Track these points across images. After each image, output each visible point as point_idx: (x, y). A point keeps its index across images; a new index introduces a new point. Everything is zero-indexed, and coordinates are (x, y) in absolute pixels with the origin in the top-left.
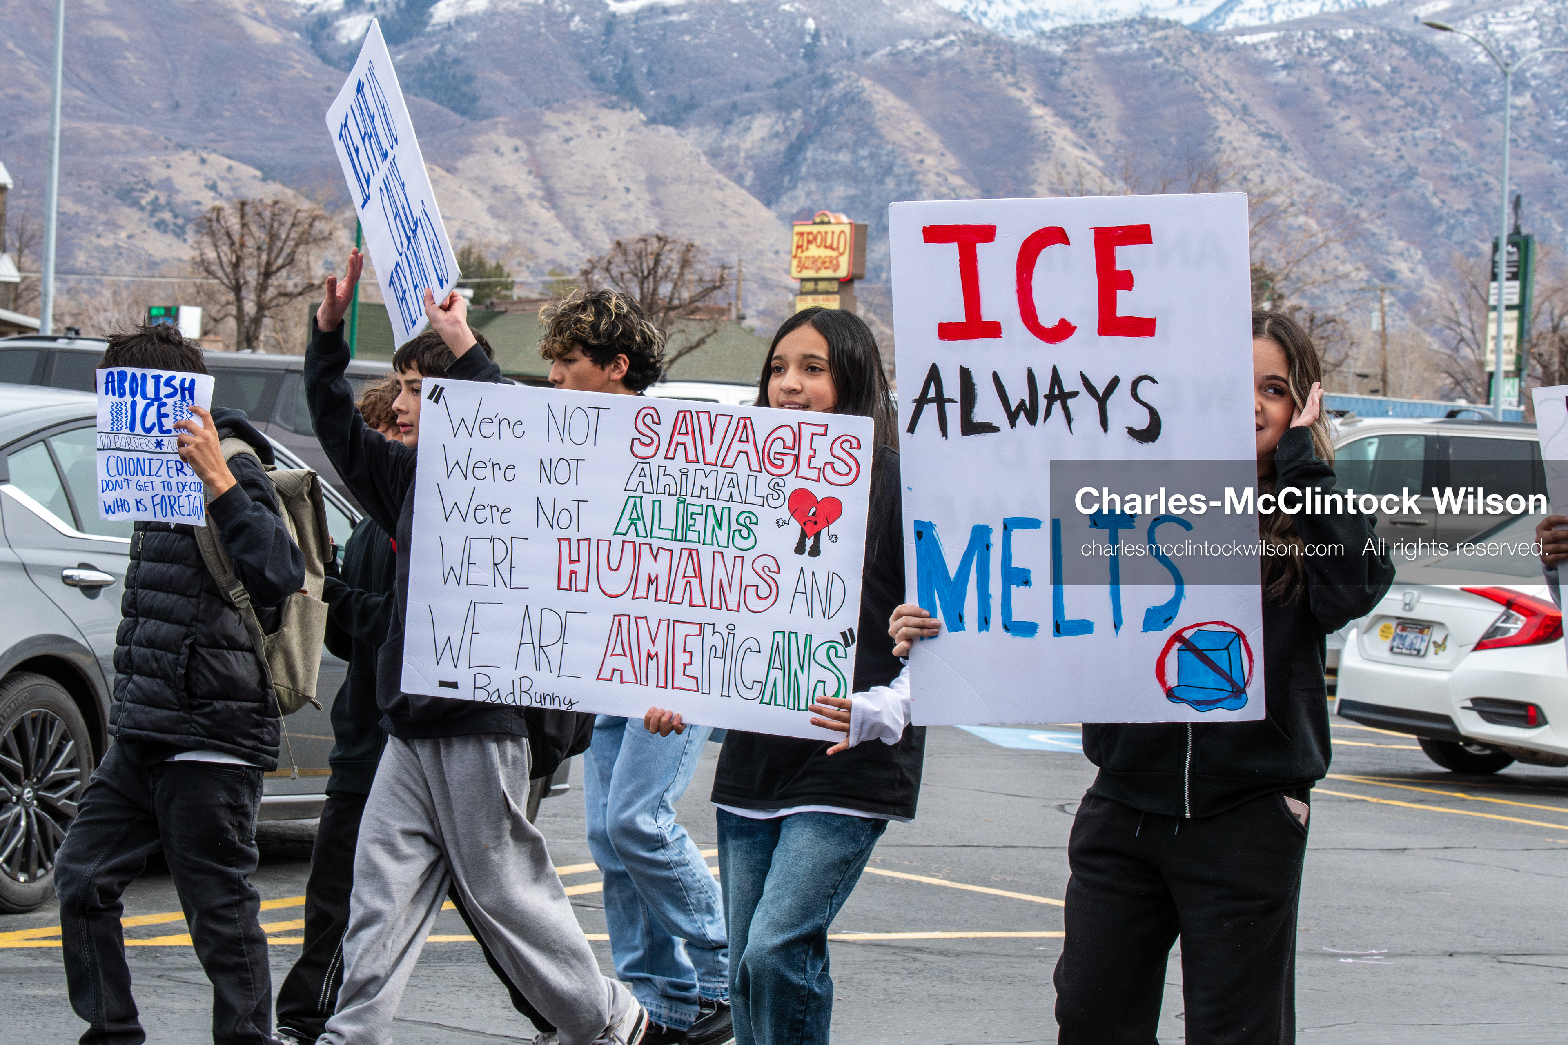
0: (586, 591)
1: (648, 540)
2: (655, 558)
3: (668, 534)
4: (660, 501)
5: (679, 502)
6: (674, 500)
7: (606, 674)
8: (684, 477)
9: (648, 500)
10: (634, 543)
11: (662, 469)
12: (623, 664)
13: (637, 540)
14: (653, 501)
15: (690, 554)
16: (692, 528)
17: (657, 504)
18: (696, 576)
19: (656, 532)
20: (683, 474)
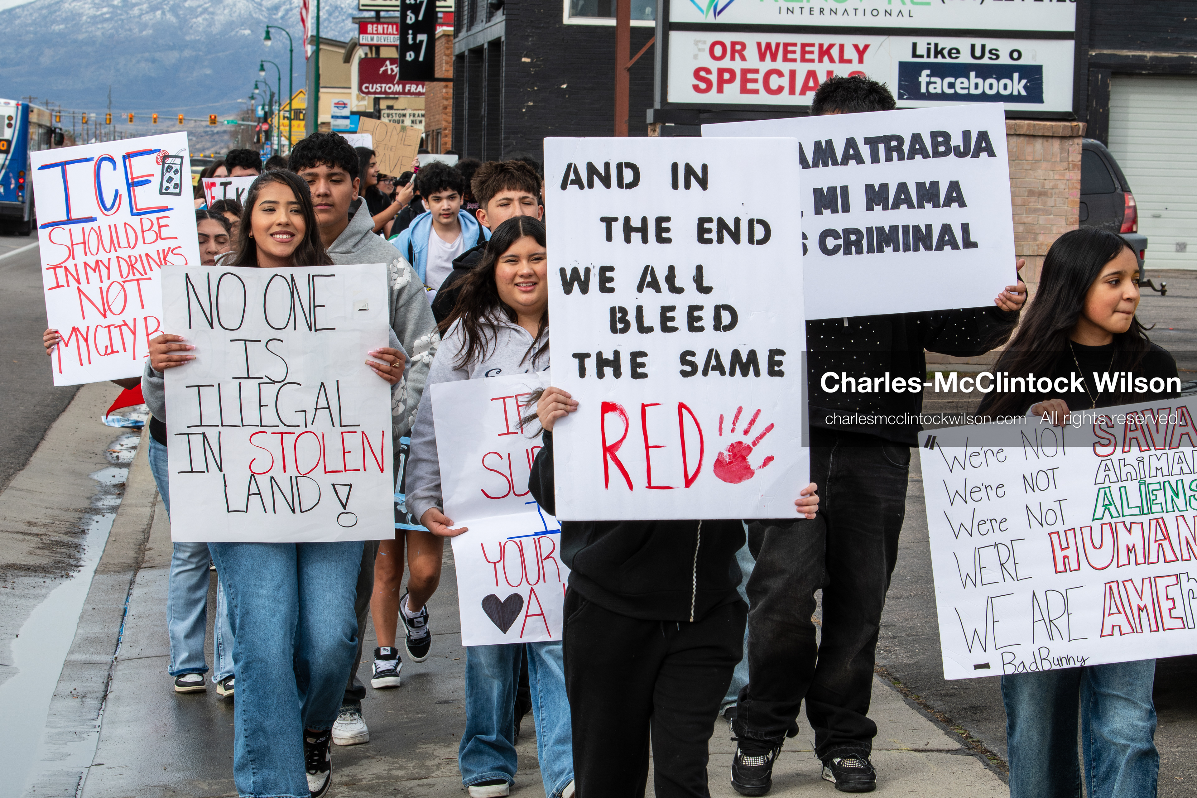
0: (1079, 569)
1: (1121, 519)
2: (1130, 532)
3: (1137, 511)
4: (1125, 487)
5: (1140, 484)
6: (1136, 483)
7: (1107, 630)
8: (1141, 464)
9: (1115, 488)
10: (1110, 524)
11: (1122, 462)
12: (1120, 619)
13: (1113, 521)
14: (1120, 488)
15: (1157, 522)
16: (1155, 502)
17: (1123, 490)
18: (1165, 539)
19: (1126, 511)
20: (1139, 462)
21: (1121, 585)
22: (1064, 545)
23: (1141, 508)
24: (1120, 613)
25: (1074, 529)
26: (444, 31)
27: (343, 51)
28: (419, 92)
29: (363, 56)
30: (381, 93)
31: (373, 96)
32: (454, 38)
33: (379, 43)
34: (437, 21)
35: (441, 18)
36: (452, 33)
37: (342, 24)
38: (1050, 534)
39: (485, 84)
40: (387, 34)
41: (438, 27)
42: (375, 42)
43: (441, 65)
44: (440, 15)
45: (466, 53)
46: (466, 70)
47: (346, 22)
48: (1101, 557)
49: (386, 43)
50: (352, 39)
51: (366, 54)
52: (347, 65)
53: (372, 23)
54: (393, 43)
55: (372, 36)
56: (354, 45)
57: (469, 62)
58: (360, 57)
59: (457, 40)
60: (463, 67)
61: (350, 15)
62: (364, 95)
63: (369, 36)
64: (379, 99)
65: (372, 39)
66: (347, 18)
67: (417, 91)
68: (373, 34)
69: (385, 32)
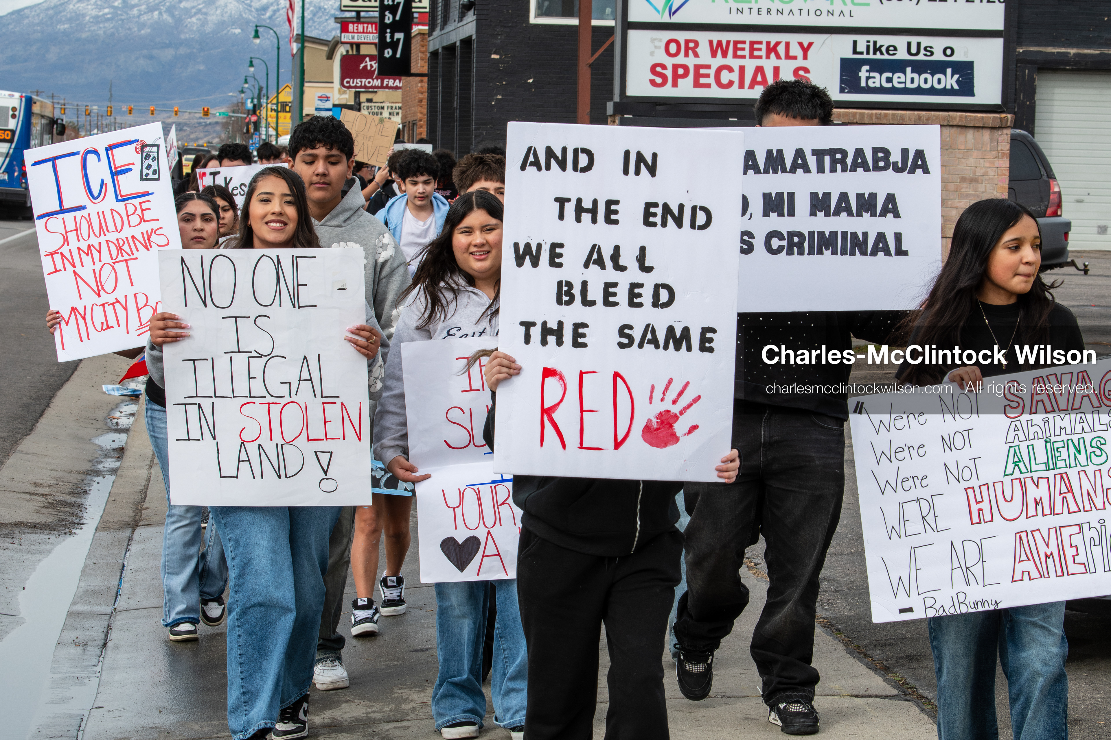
0: (992, 520)
1: (1029, 474)
2: (1037, 486)
3: (1043, 467)
4: (1033, 445)
5: (1046, 442)
6: (1042, 442)
7: (1018, 576)
8: (1047, 424)
9: (1023, 446)
10: (1020, 479)
11: (1030, 422)
12: (1029, 566)
13: (1022, 476)
14: (1028, 446)
15: (1062, 477)
16: (1059, 458)
17: (1030, 448)
18: (1069, 492)
19: (1034, 467)
20: (1045, 422)
21: (1030, 534)
22: (979, 499)
23: (1047, 464)
24: (1029, 560)
25: (987, 484)
26: (419, 30)
27: (326, 48)
28: (397, 86)
29: (345, 53)
30: (361, 87)
31: (354, 90)
32: (429, 37)
33: (360, 41)
34: (413, 21)
35: (416, 18)
36: (427, 32)
37: (326, 24)
38: (966, 489)
39: (457, 78)
40: (367, 33)
41: (414, 27)
42: (356, 40)
43: (417, 61)
44: (416, 15)
45: (440, 51)
46: (440, 65)
47: (329, 21)
48: (1012, 510)
49: (366, 41)
50: (334, 37)
51: (347, 51)
52: (330, 61)
53: (353, 23)
54: (372, 41)
55: (353, 34)
56: (336, 43)
57: (443, 59)
58: (342, 54)
59: (431, 38)
60: (437, 63)
61: (332, 15)
62: (346, 89)
63: (350, 35)
64: (359, 92)
65: (353, 38)
66: (329, 18)
67: (395, 85)
68: (353, 32)
69: (365, 31)
